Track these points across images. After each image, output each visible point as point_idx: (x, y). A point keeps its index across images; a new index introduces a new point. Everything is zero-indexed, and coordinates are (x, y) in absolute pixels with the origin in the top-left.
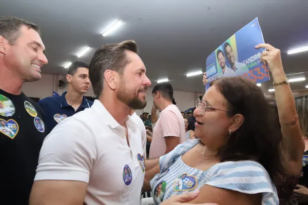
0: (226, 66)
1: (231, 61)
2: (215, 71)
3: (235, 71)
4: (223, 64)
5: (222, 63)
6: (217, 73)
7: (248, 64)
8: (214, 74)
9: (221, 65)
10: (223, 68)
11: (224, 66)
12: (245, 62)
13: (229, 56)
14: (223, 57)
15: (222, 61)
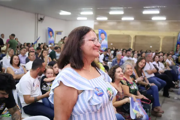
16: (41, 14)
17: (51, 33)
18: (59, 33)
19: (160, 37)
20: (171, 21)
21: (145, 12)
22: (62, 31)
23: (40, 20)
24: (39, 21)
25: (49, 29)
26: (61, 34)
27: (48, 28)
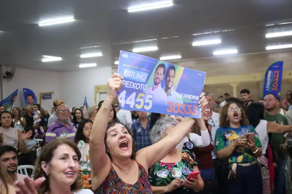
0: (160, 85)
1: (168, 84)
2: (144, 80)
3: (168, 96)
4: (158, 81)
5: (158, 78)
6: (145, 83)
7: (185, 98)
8: (141, 83)
9: (155, 79)
10: (156, 84)
11: (159, 83)
12: (183, 95)
13: (168, 79)
14: (162, 74)
15: (158, 77)
16: (7, 66)
17: (30, 98)
18: (47, 97)
19: (232, 85)
20: (248, 54)
21: (195, 44)
22: (53, 93)
23: (6, 76)
24: (4, 77)
25: (25, 91)
26: (51, 98)
27: (24, 89)
